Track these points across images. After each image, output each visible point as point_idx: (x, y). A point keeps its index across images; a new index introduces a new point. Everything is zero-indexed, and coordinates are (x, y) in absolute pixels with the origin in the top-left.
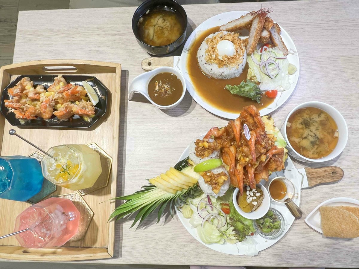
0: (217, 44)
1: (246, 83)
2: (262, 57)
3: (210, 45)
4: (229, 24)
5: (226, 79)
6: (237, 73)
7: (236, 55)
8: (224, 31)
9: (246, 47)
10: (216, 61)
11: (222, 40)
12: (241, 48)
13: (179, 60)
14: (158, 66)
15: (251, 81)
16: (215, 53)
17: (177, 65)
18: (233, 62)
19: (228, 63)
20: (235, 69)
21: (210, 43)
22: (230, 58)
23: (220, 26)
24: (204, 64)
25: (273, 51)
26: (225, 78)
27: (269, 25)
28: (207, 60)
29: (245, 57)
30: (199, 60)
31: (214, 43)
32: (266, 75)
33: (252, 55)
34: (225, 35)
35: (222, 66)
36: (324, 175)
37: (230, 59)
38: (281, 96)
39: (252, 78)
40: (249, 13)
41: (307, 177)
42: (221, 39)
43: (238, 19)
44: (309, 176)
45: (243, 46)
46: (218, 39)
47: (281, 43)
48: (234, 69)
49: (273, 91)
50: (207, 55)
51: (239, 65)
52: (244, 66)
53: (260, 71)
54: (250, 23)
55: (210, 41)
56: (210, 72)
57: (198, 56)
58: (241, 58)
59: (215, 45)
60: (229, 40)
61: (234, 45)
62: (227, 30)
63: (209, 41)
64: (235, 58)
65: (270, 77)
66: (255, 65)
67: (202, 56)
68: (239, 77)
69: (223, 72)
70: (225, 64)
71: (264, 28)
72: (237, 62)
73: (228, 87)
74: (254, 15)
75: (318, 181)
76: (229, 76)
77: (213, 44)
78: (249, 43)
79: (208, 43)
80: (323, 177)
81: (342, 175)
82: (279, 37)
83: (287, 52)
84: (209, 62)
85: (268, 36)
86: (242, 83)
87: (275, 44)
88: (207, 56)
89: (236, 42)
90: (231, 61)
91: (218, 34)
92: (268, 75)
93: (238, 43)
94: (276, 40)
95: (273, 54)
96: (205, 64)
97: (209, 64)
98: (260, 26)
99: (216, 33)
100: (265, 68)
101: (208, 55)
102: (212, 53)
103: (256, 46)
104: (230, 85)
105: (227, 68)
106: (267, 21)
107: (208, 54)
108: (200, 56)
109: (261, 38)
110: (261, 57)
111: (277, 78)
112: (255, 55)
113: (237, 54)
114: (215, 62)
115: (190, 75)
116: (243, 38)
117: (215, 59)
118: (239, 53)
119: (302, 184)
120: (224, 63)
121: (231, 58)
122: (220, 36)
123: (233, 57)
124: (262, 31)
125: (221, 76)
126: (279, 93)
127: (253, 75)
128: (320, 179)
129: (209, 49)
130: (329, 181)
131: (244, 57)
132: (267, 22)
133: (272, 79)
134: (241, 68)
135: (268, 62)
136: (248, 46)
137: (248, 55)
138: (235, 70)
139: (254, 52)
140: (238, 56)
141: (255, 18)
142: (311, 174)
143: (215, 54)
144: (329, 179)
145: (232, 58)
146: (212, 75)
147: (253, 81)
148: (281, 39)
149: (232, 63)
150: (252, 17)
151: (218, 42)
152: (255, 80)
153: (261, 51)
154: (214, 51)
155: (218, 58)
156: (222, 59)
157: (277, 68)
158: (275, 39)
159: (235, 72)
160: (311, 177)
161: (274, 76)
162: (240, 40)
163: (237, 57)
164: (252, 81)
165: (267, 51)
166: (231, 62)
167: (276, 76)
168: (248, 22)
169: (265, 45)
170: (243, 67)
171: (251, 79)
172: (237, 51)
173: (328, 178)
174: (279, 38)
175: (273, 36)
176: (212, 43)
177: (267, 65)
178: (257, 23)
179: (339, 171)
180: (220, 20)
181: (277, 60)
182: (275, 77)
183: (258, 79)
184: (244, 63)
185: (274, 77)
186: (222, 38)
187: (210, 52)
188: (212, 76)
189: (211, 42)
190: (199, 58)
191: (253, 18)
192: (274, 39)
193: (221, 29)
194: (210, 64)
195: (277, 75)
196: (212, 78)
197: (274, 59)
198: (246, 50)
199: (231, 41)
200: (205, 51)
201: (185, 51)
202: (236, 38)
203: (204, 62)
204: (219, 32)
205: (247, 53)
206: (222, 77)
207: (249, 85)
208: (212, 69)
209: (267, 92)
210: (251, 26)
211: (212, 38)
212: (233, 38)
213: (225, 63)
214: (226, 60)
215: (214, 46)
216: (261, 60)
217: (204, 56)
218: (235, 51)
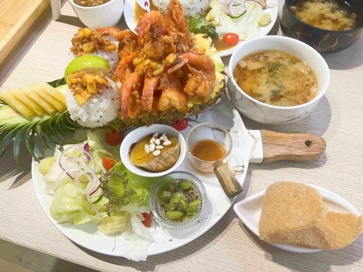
32: (228, 14)
36: (292, 143)
41: (263, 143)
44: (266, 141)
75: (280, 150)
80: (290, 146)
81: (323, 147)
119: (253, 152)
128: (284, 147)
130: (300, 152)
142: (270, 139)
144: (299, 151)
160: (270, 144)
173: (298, 148)
179: (318, 140)
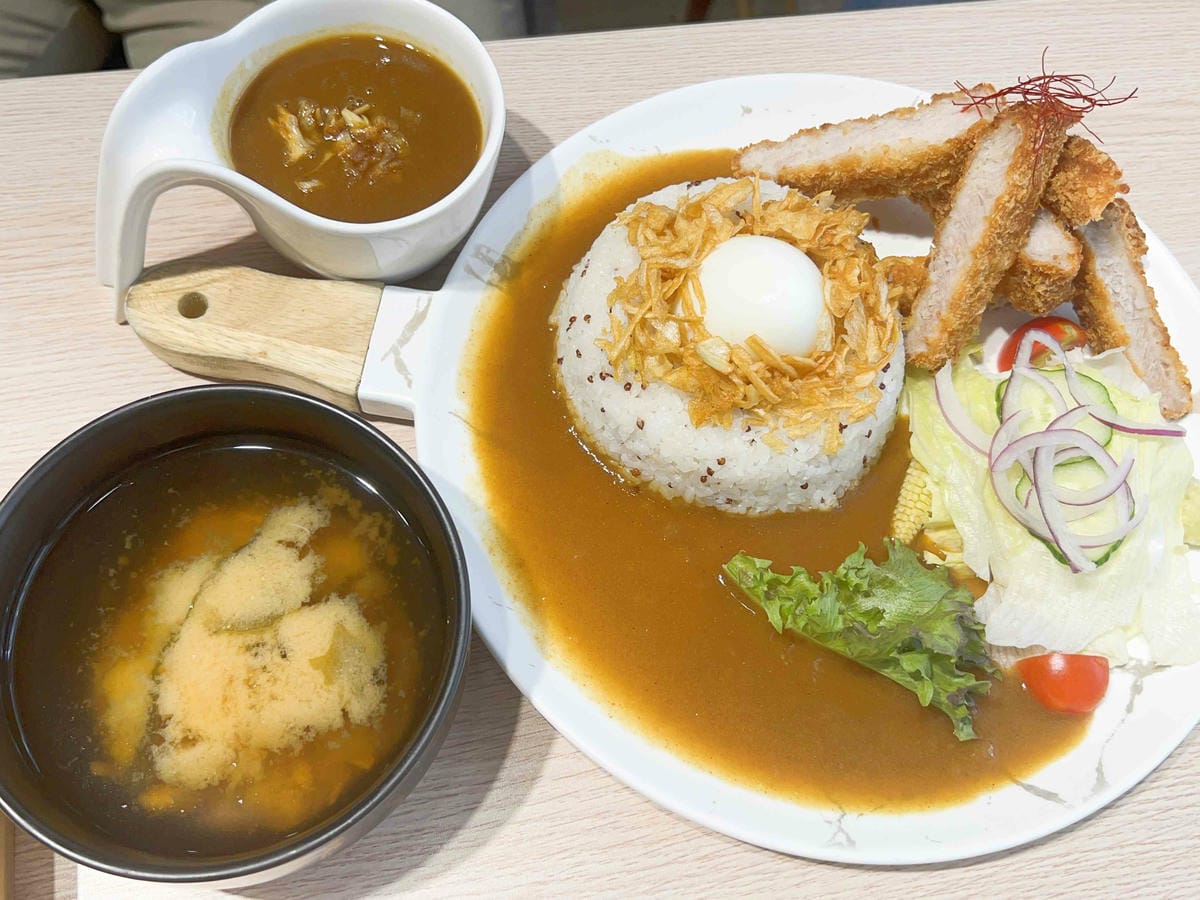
0: (700, 251)
1: (883, 572)
2: (1012, 403)
3: (655, 250)
4: (803, 140)
5: (740, 509)
6: (822, 483)
7: (828, 355)
8: (764, 177)
9: (905, 310)
10: (680, 375)
11: (740, 232)
12: (871, 311)
13: (420, 317)
14: (254, 330)
15: (922, 561)
16: (680, 311)
17: (395, 350)
18: (804, 398)
19: (763, 402)
20: (816, 450)
21: (651, 236)
22: (786, 367)
23: (745, 150)
24: (590, 379)
25: (1095, 374)
26: (729, 501)
27: (1091, 192)
28: (615, 354)
29: (894, 378)
30: (565, 345)
31: (683, 244)
32: (1033, 534)
33: (944, 375)
34: (766, 206)
35: (720, 413)
37: (784, 374)
38: (1130, 709)
39: (926, 533)
40: (951, 95)
42: (735, 224)
43: (873, 119)
45: (891, 300)
46: (718, 220)
47: (1151, 329)
48: (807, 450)
49: (1075, 661)
50: (624, 319)
51: (842, 428)
52: (878, 439)
53: (992, 504)
54: (955, 159)
55: (659, 225)
56: (630, 445)
57: (559, 317)
58: (866, 379)
59: (686, 253)
60: (793, 242)
61: (829, 284)
62: (790, 177)
63: (647, 226)
64: (823, 375)
65: (1062, 558)
66: (954, 448)
67: (587, 318)
68: (833, 512)
69: (721, 462)
70: (744, 404)
71: (1045, 204)
72: (836, 404)
73: (747, 569)
74: (982, 107)
76: (760, 492)
77: (675, 248)
78: (933, 289)
79: (641, 239)
82: (1139, 287)
83: (1185, 400)
84: (626, 371)
85: (1070, 267)
86: (854, 559)
87: (1108, 327)
88: (620, 326)
89: (841, 264)
90: (788, 390)
91: (718, 190)
92: (1049, 535)
93: (857, 272)
94: (1117, 304)
95: (1089, 394)
96: (597, 378)
97: (628, 387)
98: (1025, 182)
99: (708, 186)
100: (1027, 487)
101: (631, 316)
102: (657, 312)
103: (974, 322)
104: (759, 563)
105: (751, 435)
106: (1077, 161)
107: (634, 310)
108: (573, 320)
109: (1016, 268)
110: (1001, 401)
111: (1114, 567)
112: (960, 382)
113: (839, 351)
114: (673, 377)
115: (478, 434)
116: (890, 246)
117: (675, 359)
118: (851, 341)
120: (738, 399)
121: (794, 365)
122: (731, 204)
123: (810, 361)
124: (1028, 223)
125: (702, 486)
126: (1118, 684)
127: (938, 516)
129: (637, 284)
131: (886, 379)
132: (1078, 168)
133: (1076, 570)
134: (855, 449)
135: (1055, 440)
136: (921, 311)
137: (917, 370)
138: (814, 461)
139: (955, 355)
140: (847, 360)
141: (995, 125)
143: (679, 321)
145: (804, 372)
146: (637, 464)
147: (938, 561)
148: (1153, 304)
149: (797, 403)
150: (971, 119)
151: (709, 238)
152: (953, 560)
153: (1008, 360)
154: (672, 300)
155: (695, 355)
156: (726, 369)
157: (1120, 495)
158: (1112, 299)
159: (811, 472)
161: (1088, 552)
162: (872, 258)
163: (840, 367)
164: (931, 558)
165: (1050, 366)
166: (786, 400)
167: (1106, 558)
168: (935, 149)
169: (1046, 323)
170: (870, 449)
171: (919, 543)
172: (840, 328)
174: (1141, 292)
175: (1100, 275)
176: (669, 238)
177: (1046, 462)
178: (1007, 163)
180: (748, 111)
181: (1119, 439)
182: (1099, 563)
183: (972, 558)
184: (880, 422)
185: (1087, 559)
186: (743, 222)
187: (642, 302)
188: (636, 473)
189: (660, 234)
190: (562, 332)
191: (977, 125)
192: (1102, 297)
193: (747, 163)
194: (636, 388)
195: (1115, 548)
196: (637, 488)
197: (1100, 433)
198: (905, 334)
199: (809, 254)
200: (614, 285)
201: (476, 264)
202: (845, 239)
203: (595, 362)
204: (729, 181)
205: (907, 356)
206: (709, 491)
207: (901, 589)
208: (641, 425)
209: (1034, 667)
210: (955, 179)
211: (673, 207)
212: (825, 230)
213: (745, 398)
214: (756, 379)
215: (681, 263)
216: (1002, 422)
217: (601, 321)
218: (827, 324)
